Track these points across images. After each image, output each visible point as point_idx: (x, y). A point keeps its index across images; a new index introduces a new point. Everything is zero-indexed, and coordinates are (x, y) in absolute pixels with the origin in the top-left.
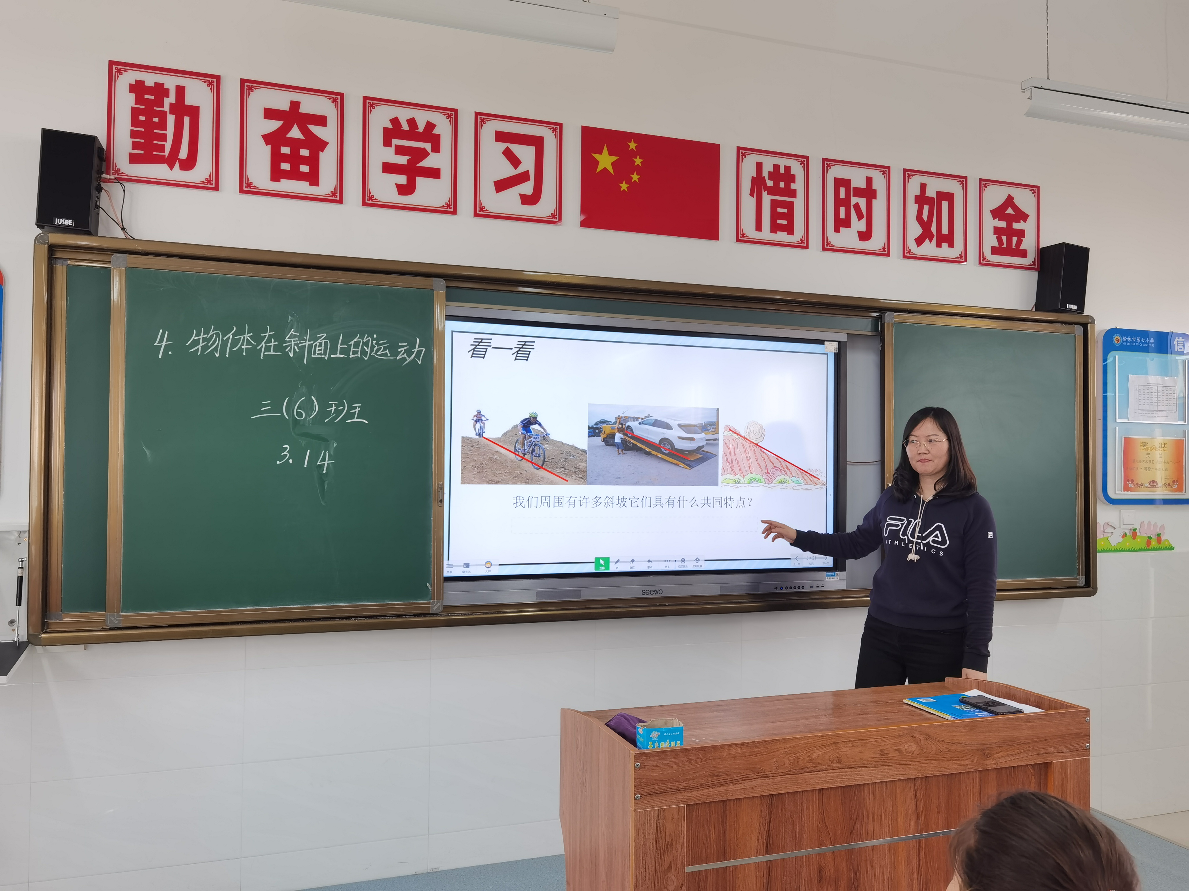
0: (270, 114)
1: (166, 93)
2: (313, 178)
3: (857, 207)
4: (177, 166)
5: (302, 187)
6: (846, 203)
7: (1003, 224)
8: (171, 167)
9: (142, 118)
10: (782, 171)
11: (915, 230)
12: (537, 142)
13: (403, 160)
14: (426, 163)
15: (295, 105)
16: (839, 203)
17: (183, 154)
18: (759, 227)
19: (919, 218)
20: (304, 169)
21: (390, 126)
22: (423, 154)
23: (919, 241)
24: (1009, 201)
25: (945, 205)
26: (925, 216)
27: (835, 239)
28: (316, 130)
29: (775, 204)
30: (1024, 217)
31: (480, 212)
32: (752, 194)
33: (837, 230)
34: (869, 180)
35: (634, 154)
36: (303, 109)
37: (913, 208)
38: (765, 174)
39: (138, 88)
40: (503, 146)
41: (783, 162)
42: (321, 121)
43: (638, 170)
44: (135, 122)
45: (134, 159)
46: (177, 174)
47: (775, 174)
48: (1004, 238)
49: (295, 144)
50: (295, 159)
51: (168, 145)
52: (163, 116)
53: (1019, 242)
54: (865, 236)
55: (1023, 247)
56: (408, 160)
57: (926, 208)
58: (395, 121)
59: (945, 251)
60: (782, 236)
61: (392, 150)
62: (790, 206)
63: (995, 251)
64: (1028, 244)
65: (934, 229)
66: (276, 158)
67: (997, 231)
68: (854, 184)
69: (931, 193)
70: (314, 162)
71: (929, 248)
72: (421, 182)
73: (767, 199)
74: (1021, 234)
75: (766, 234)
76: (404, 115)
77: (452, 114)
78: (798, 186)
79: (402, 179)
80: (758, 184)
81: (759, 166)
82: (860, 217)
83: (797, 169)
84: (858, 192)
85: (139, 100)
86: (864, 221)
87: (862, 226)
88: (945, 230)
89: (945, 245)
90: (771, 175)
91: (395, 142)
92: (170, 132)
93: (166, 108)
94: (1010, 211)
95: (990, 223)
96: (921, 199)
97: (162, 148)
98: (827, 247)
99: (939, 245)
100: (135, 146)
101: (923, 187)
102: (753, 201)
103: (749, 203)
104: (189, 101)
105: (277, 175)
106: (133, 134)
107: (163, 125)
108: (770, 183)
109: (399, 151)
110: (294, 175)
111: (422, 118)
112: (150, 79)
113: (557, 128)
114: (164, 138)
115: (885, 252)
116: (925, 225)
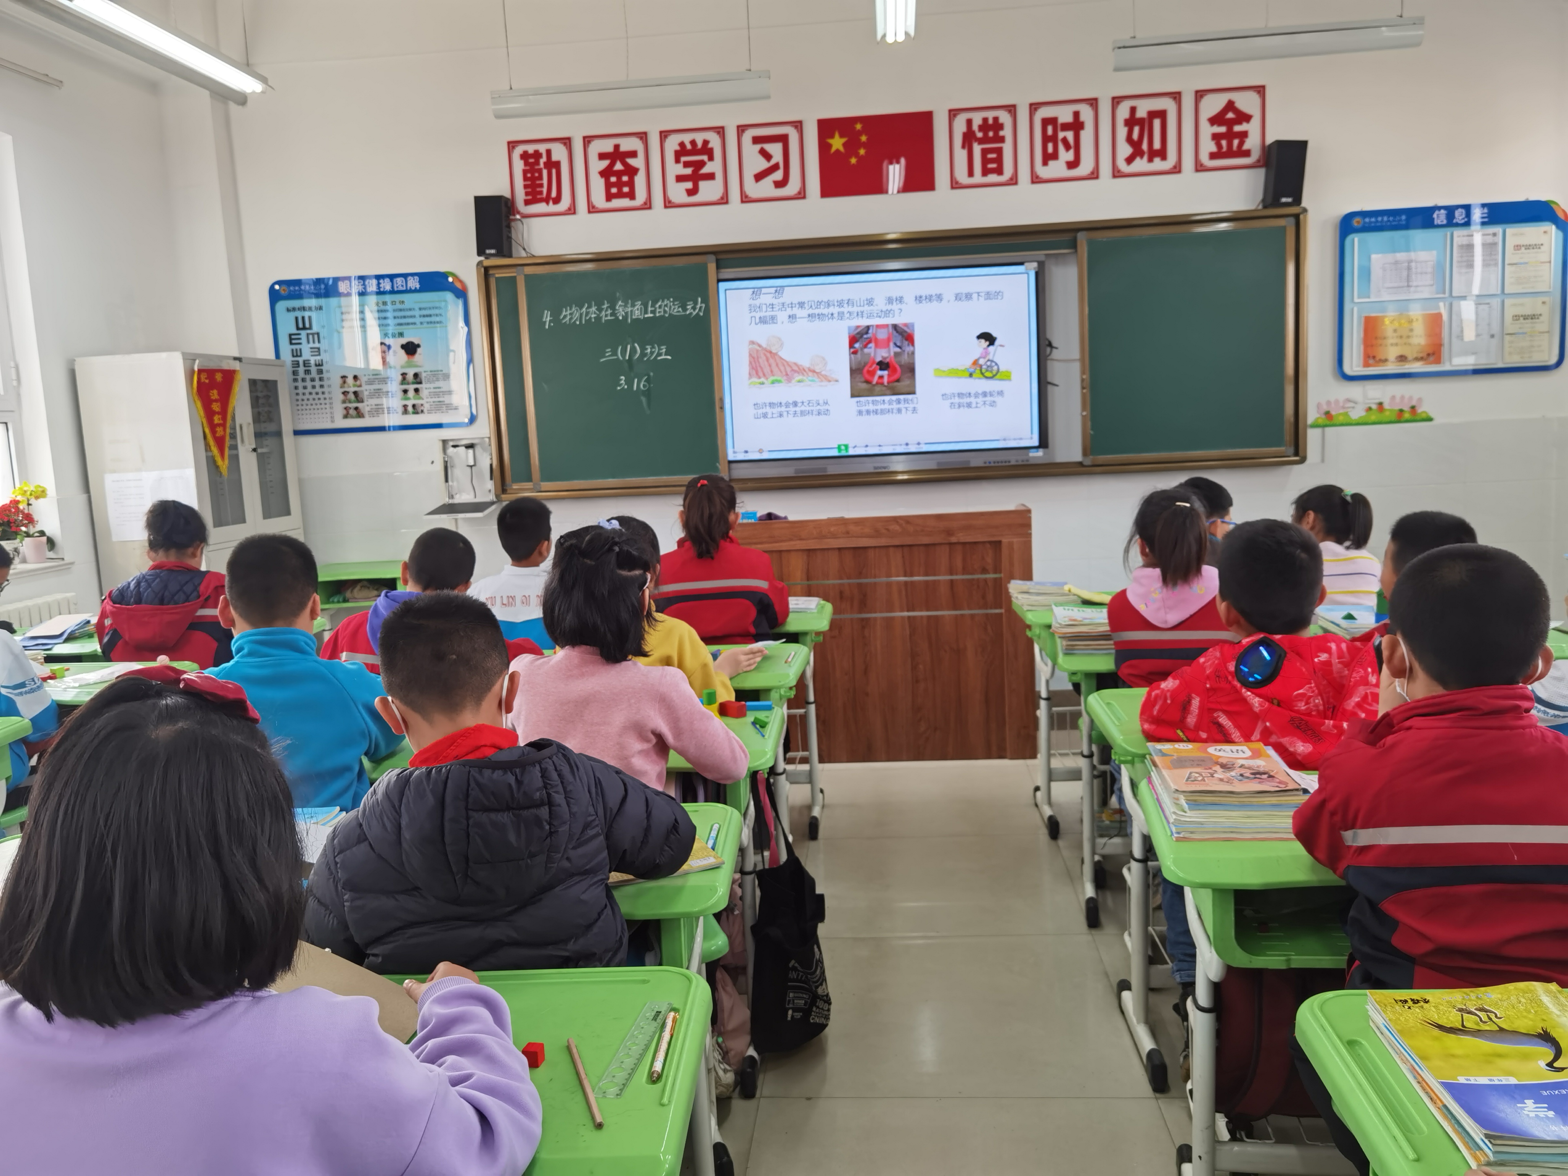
0: (602, 156)
1: (540, 155)
2: (631, 195)
3: (1065, 141)
4: (551, 203)
5: (625, 202)
6: (1054, 139)
7: (1223, 129)
8: (548, 203)
9: (529, 175)
10: (991, 121)
11: (1125, 150)
12: (783, 139)
13: (689, 171)
14: (704, 170)
15: (617, 147)
16: (1046, 139)
17: (554, 194)
18: (971, 173)
19: (1129, 139)
20: (626, 189)
21: (678, 148)
22: (702, 164)
23: (1130, 160)
24: (1230, 106)
25: (1157, 123)
26: (1135, 136)
27: (1043, 172)
28: (631, 161)
29: (984, 152)
30: (1247, 118)
31: (745, 199)
32: (963, 147)
33: (1045, 163)
34: (1076, 114)
35: (860, 133)
36: (623, 149)
37: (1122, 132)
38: (975, 127)
39: (525, 156)
40: (758, 147)
41: (990, 115)
42: (633, 154)
43: (864, 145)
44: (525, 178)
45: (527, 203)
46: (551, 208)
47: (985, 126)
48: (1224, 143)
49: (619, 174)
50: (619, 184)
51: (545, 190)
52: (540, 171)
53: (1241, 143)
54: (1073, 165)
55: (1246, 147)
56: (693, 171)
57: (1136, 130)
58: (682, 144)
59: (1158, 164)
60: (993, 178)
61: (681, 165)
62: (999, 151)
63: (1213, 156)
64: (1253, 143)
65: (1145, 146)
66: (608, 186)
67: (1216, 137)
68: (1061, 120)
69: (1141, 113)
70: (631, 184)
71: (1140, 164)
72: (702, 184)
73: (977, 149)
74: (1244, 135)
75: (978, 178)
76: (687, 138)
77: (720, 131)
78: (1007, 132)
79: (689, 185)
80: (969, 138)
81: (969, 122)
82: (1067, 147)
83: (1005, 118)
84: (1066, 127)
85: (526, 164)
86: (1071, 153)
87: (1070, 156)
88: (1157, 145)
89: (1157, 160)
90: (981, 128)
91: (683, 159)
92: (545, 181)
93: (542, 165)
94: (1230, 115)
95: (1207, 130)
96: (1131, 122)
97: (541, 193)
98: (1036, 179)
99: (1150, 160)
100: (527, 194)
101: (1133, 110)
102: (964, 153)
103: (961, 155)
104: (554, 158)
105: (609, 197)
106: (525, 187)
107: (540, 177)
108: (980, 135)
109: (686, 165)
110: (621, 195)
111: (699, 138)
112: (531, 149)
113: (798, 125)
114: (541, 185)
115: (1094, 175)
116: (1136, 146)
